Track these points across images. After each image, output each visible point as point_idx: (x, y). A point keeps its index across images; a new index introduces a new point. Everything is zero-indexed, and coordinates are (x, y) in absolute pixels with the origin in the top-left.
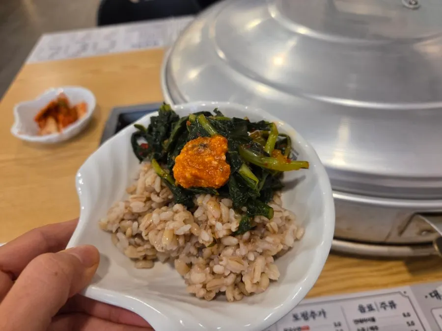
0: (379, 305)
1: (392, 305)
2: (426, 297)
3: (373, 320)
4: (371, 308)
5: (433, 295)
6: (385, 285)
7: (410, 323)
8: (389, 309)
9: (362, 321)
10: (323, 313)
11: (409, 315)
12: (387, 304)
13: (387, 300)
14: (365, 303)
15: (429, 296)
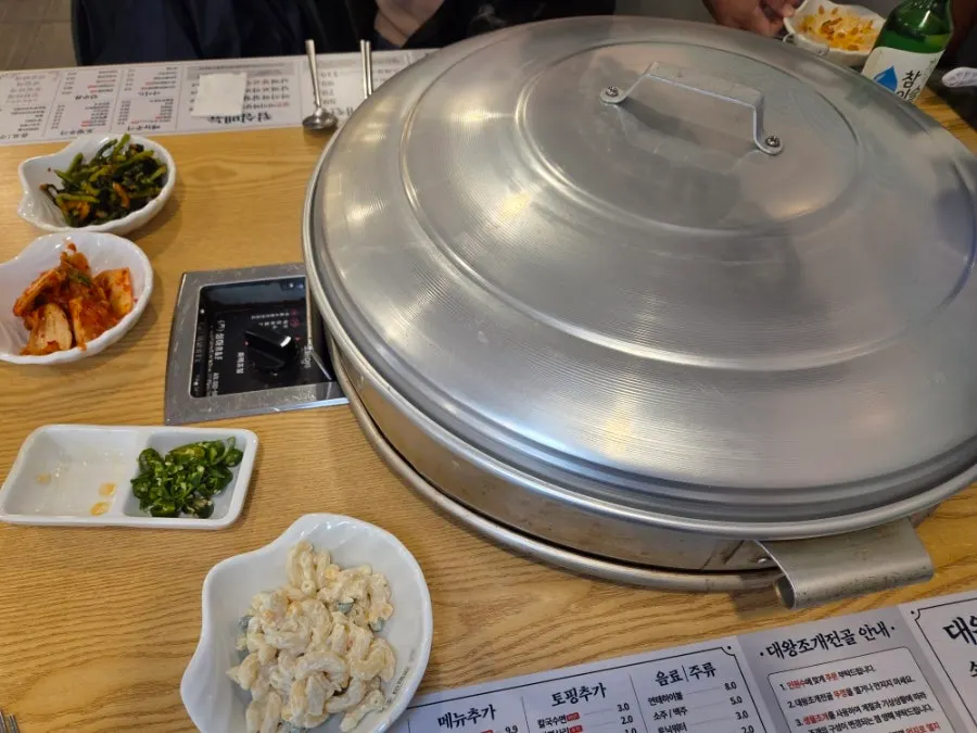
0: (688, 672)
1: (710, 669)
2: (762, 654)
3: (679, 696)
4: (675, 677)
5: (772, 650)
6: (699, 636)
7: (735, 699)
8: (703, 676)
9: (661, 699)
10: (601, 688)
11: (734, 686)
12: (702, 668)
13: (700, 660)
14: (666, 667)
15: (766, 652)
